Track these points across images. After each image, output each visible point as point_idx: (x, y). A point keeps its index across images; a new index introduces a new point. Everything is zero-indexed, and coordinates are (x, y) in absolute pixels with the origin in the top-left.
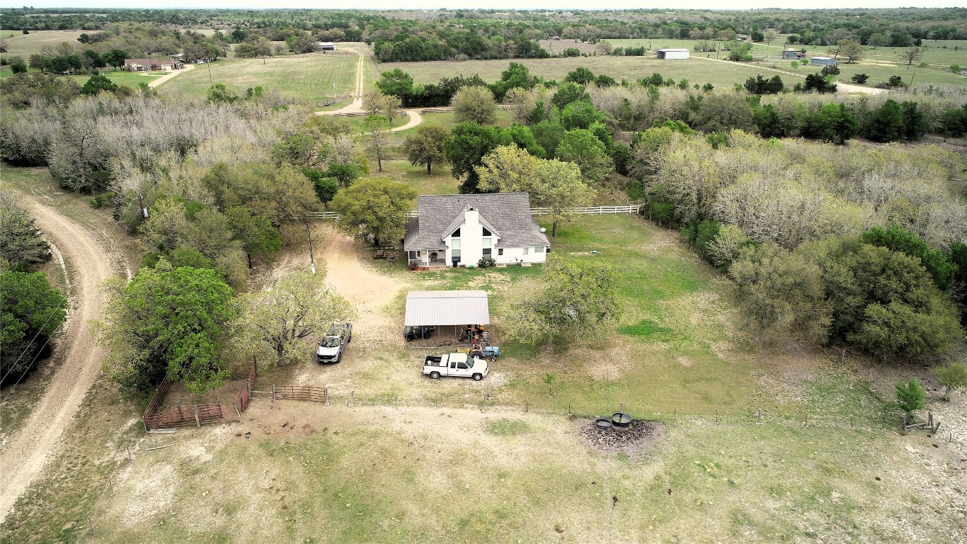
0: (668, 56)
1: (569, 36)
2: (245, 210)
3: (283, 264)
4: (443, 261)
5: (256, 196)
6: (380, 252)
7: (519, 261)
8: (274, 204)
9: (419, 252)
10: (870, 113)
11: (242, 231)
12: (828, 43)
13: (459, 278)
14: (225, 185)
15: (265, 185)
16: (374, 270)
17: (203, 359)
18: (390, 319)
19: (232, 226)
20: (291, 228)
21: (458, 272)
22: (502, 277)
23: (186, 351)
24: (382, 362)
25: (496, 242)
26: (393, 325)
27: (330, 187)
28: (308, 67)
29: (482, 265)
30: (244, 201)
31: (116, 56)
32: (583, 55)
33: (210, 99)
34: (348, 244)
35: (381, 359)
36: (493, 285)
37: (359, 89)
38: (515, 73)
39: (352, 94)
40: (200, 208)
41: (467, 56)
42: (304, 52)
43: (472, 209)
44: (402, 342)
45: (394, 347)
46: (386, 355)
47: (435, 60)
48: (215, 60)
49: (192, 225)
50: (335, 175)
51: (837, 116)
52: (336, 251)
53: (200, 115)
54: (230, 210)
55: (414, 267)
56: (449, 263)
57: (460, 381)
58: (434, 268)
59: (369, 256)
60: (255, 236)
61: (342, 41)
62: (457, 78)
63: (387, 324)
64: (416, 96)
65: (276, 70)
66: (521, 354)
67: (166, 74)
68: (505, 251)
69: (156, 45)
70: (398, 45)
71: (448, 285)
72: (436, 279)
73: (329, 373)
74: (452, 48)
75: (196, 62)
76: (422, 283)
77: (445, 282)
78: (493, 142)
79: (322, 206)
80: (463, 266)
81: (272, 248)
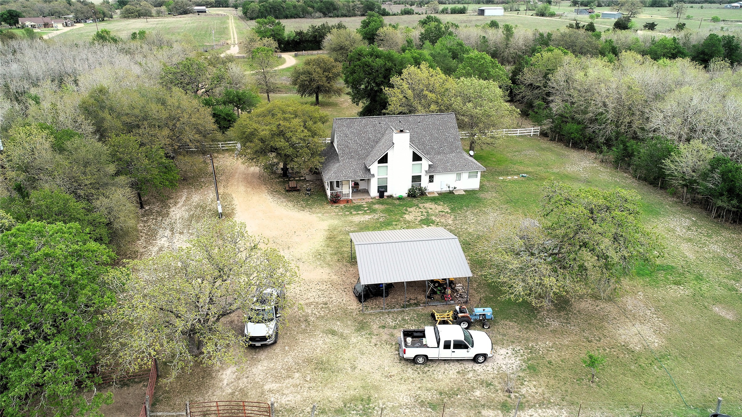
0: (487, 13)
1: (398, 2)
2: (132, 139)
3: (181, 201)
4: (366, 192)
5: (145, 123)
6: (292, 184)
7: (451, 189)
8: (166, 132)
9: (338, 182)
10: (694, 46)
11: (128, 164)
12: (603, 4)
13: (391, 211)
14: (106, 111)
15: (154, 108)
16: (290, 204)
17: (61, 387)
18: (327, 270)
19: (114, 157)
20: (187, 159)
21: (387, 204)
22: (440, 208)
23: (28, 375)
24: (336, 338)
25: (427, 168)
26: (334, 277)
27: (228, 115)
28: (186, 24)
29: (412, 194)
30: (130, 128)
31: (10, 15)
32: (416, 13)
33: (94, 40)
34: (253, 175)
35: (333, 333)
36: (434, 218)
37: (234, 38)
38: (373, 21)
39: (229, 42)
40: (70, 135)
41: (322, 15)
42: (181, 14)
43: (402, 131)
44: (354, 305)
45: (346, 313)
46: (338, 326)
47: (295, 18)
48: (103, 20)
49: (58, 157)
50: (231, 102)
51: (670, 48)
52: (240, 184)
53: (84, 54)
54: (113, 139)
55: (335, 200)
56: (374, 192)
57: (457, 367)
58: (358, 200)
59: (280, 188)
60: (145, 169)
61: (213, 7)
62: (324, 25)
63: (325, 277)
64: (288, 41)
65: (158, 26)
66: (516, 315)
67: (58, 30)
68: (436, 178)
69: (49, 9)
70: (263, 5)
71: (381, 220)
72: (365, 213)
73: (265, 363)
74: (309, 8)
75: (86, 22)
76: (350, 218)
77: (377, 216)
78: (395, 65)
79: (219, 135)
80: (390, 197)
81: (167, 183)
